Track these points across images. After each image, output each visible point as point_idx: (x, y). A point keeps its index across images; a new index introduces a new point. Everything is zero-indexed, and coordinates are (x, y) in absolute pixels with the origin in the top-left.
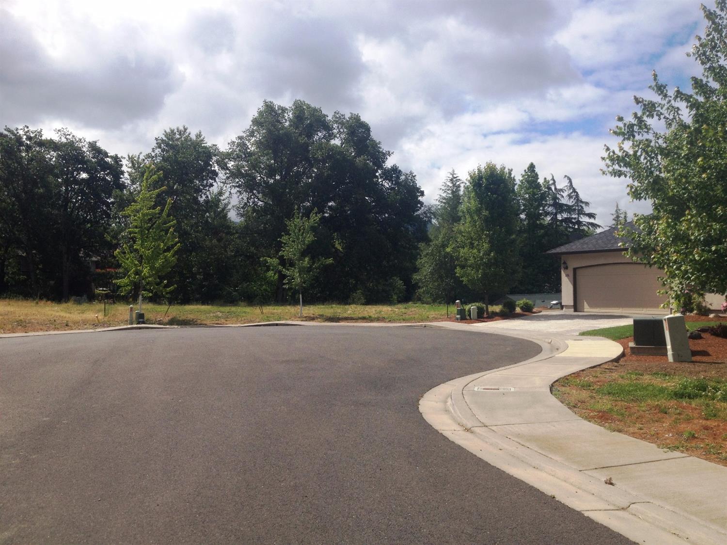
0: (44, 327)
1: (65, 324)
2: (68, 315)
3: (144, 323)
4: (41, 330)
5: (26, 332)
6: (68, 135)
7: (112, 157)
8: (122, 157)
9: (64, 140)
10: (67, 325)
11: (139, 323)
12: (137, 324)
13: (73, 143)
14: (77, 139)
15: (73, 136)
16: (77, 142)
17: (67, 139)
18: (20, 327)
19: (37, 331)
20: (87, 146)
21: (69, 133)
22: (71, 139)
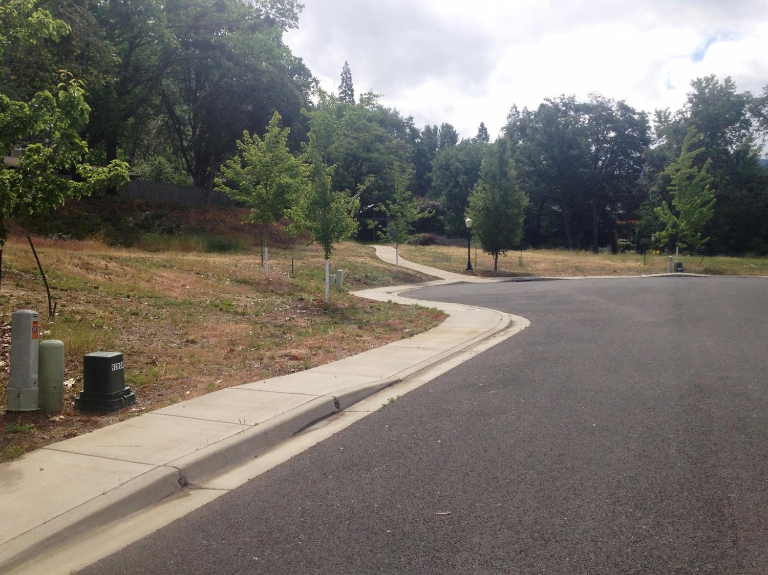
0: (597, 272)
1: (613, 271)
2: (612, 263)
3: (681, 271)
4: (596, 274)
5: (585, 276)
6: (598, 97)
7: (639, 114)
8: (649, 113)
9: (595, 103)
10: (615, 271)
11: (677, 271)
12: (676, 272)
13: (603, 104)
14: (607, 100)
15: (603, 98)
16: (607, 103)
17: (597, 101)
18: (579, 272)
19: (593, 275)
20: (616, 105)
21: (600, 95)
22: (601, 101)
